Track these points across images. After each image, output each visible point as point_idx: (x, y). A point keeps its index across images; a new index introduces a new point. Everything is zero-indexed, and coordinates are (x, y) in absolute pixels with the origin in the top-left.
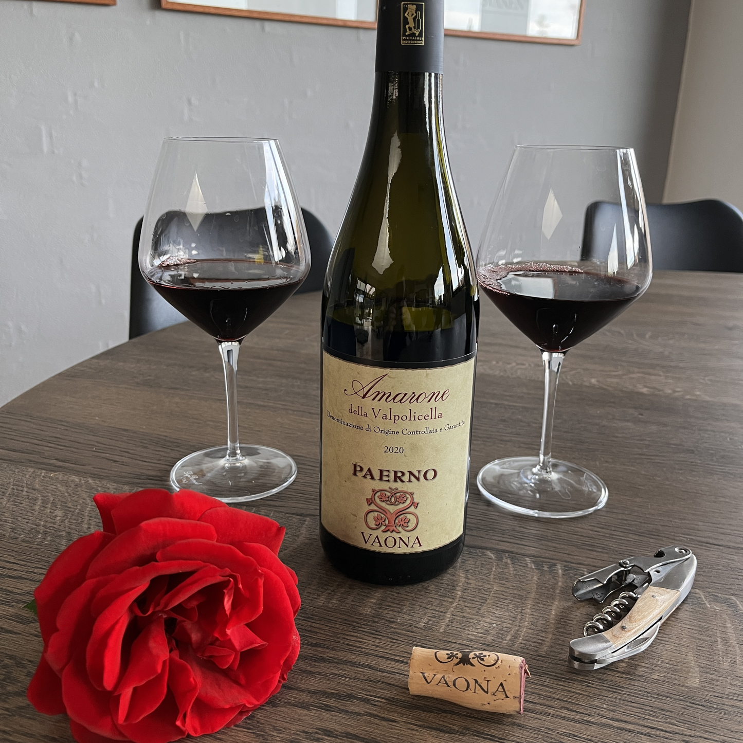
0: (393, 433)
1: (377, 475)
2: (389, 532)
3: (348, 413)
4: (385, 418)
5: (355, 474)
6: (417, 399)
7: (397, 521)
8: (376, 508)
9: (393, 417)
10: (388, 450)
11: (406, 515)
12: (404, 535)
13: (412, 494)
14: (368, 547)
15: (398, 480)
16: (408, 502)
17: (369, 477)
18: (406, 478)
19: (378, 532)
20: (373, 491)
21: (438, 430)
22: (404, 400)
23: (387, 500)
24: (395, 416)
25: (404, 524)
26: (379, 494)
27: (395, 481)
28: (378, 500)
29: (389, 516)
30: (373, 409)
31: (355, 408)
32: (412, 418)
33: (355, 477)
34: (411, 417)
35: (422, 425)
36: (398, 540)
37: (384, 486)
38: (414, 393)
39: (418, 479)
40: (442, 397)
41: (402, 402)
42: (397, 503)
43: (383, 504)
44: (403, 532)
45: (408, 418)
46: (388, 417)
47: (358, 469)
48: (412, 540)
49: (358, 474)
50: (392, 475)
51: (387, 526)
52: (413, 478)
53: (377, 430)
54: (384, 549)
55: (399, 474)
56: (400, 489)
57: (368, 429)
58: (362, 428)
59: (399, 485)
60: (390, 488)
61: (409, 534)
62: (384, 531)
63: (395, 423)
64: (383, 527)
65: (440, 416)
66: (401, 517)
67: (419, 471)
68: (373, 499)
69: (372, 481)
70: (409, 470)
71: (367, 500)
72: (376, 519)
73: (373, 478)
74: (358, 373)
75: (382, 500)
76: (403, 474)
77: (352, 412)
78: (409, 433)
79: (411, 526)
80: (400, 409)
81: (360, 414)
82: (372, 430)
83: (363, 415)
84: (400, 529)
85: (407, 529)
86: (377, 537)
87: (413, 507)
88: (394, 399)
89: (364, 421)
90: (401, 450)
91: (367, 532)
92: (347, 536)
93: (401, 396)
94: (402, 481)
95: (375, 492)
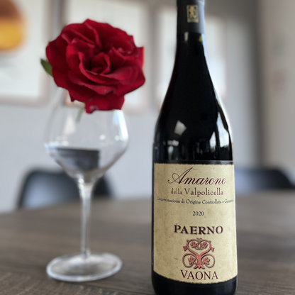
0: (198, 203)
1: (189, 231)
2: (198, 269)
3: (170, 194)
4: (192, 194)
5: (176, 231)
6: (210, 182)
7: (202, 261)
8: (189, 252)
10: (195, 213)
11: (208, 256)
12: (207, 270)
13: (210, 242)
14: (185, 280)
15: (202, 233)
16: (208, 247)
17: (184, 232)
18: (206, 231)
19: (192, 269)
20: (187, 241)
21: (222, 202)
22: (202, 182)
23: (195, 246)
24: (198, 192)
25: (206, 262)
26: (190, 243)
27: (200, 233)
28: (190, 247)
29: (197, 257)
30: (185, 189)
31: (175, 190)
33: (176, 233)
34: (207, 193)
35: (213, 198)
36: (204, 274)
37: (194, 237)
38: (207, 179)
39: (213, 232)
40: (222, 182)
42: (202, 248)
43: (194, 249)
44: (207, 268)
45: (205, 194)
46: (194, 193)
47: (178, 228)
48: (212, 274)
49: (178, 231)
50: (198, 229)
51: (196, 264)
52: (210, 232)
53: (188, 201)
54: (196, 281)
55: (202, 229)
57: (183, 202)
58: (179, 202)
59: (202, 236)
60: (197, 238)
61: (210, 270)
62: (195, 268)
63: (198, 196)
64: (194, 265)
65: (222, 194)
66: (204, 258)
67: (213, 227)
68: (187, 247)
69: (186, 235)
70: (208, 226)
71: (184, 247)
72: (190, 260)
73: (187, 233)
74: (176, 169)
75: (193, 246)
77: (173, 193)
78: (207, 203)
79: (211, 264)
80: (201, 188)
82: (185, 202)
83: (179, 193)
84: (204, 266)
85: (209, 266)
86: (191, 272)
87: (211, 251)
88: (197, 182)
89: (180, 197)
90: (202, 214)
91: (185, 269)
92: (172, 274)
93: (201, 180)
94: (204, 234)
95: (188, 241)
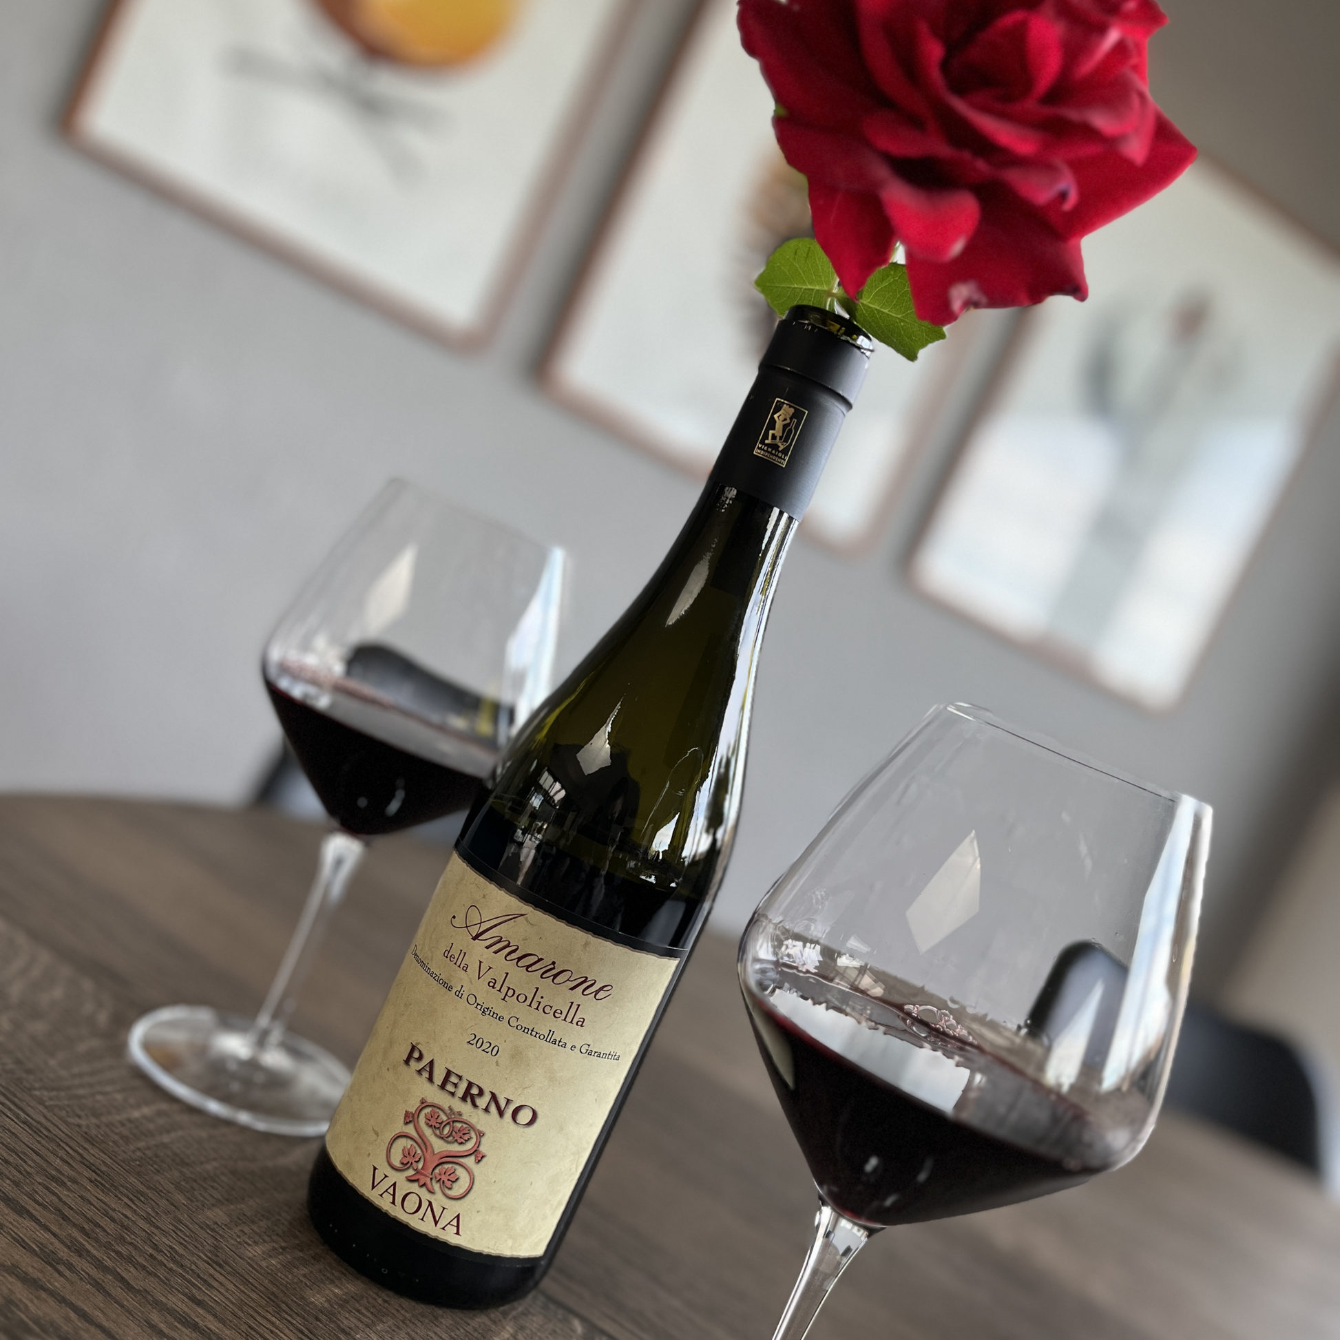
0: (495, 1016)
1: (439, 1077)
2: (416, 1185)
3: (441, 956)
4: (491, 984)
5: (407, 1062)
6: (555, 976)
7: (437, 1171)
8: (414, 1133)
9: (504, 990)
10: (476, 1041)
11: (456, 1167)
12: (438, 1200)
13: (481, 1135)
14: (373, 1196)
15: (469, 1100)
16: (469, 1145)
17: (426, 1075)
18: (482, 1102)
19: (400, 1178)
20: (423, 1101)
21: (569, 1046)
22: (534, 968)
23: (436, 1126)
24: (509, 988)
25: (446, 1181)
26: (428, 1110)
27: (464, 1099)
29: (428, 1156)
30: (480, 962)
31: (455, 952)
32: (534, 1005)
33: (405, 1067)
34: (534, 1001)
35: (545, 1024)
36: (425, 1205)
37: (443, 1100)
38: (554, 963)
39: (501, 1113)
40: (597, 992)
41: (529, 969)
42: (451, 1138)
44: (439, 1195)
45: (528, 1002)
46: (498, 986)
47: (416, 1055)
48: (448, 1216)
49: (412, 1063)
50: (463, 1086)
51: (417, 1172)
52: (493, 1108)
53: (472, 1000)
54: (396, 1212)
55: (474, 1091)
56: (465, 1117)
57: (459, 994)
58: (450, 988)
59: (466, 1109)
60: (450, 1108)
61: (447, 1203)
62: (410, 1180)
63: (504, 999)
64: (411, 1172)
65: (580, 1023)
66: (446, 1166)
67: (508, 1101)
68: (416, 1116)
69: (427, 1085)
70: (493, 1091)
71: (407, 1113)
72: (407, 1153)
73: (431, 1079)
74: (484, 897)
75: (430, 1123)
76: (481, 1093)
77: (447, 957)
78: (519, 1027)
79: (458, 1189)
80: (521, 980)
81: (458, 963)
82: (465, 996)
83: (462, 966)
84: (436, 1187)
85: (450, 1193)
86: (394, 1185)
87: (473, 1158)
88: (519, 959)
89: (459, 978)
90: (494, 1051)
91: (384, 1169)
92: (349, 1165)
93: (532, 959)
94: (475, 1105)
95: (424, 1104)
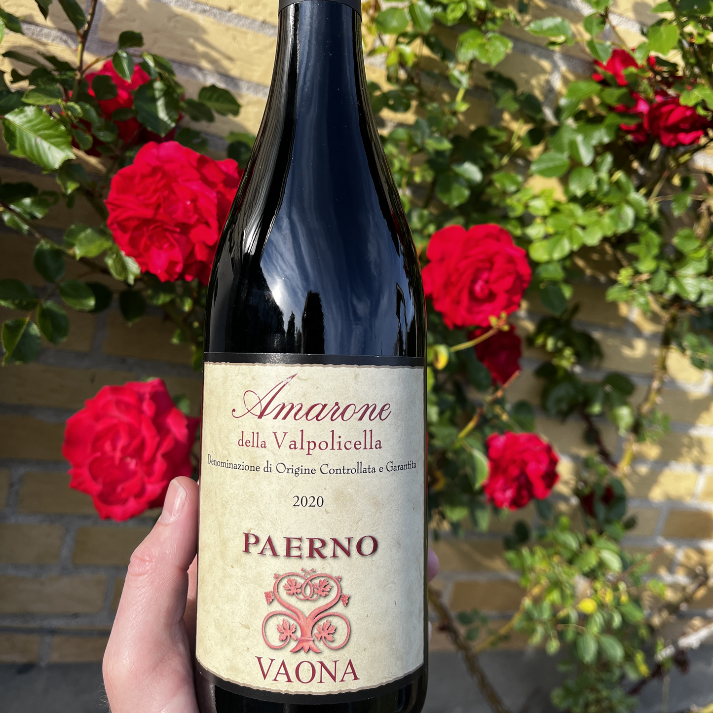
0: (307, 471)
1: (281, 549)
2: (302, 653)
3: (237, 447)
4: (293, 446)
5: (247, 550)
6: (343, 414)
7: (315, 631)
8: (281, 609)
9: (305, 446)
10: (300, 502)
11: (330, 619)
12: (327, 656)
13: (339, 580)
14: (268, 685)
15: (316, 555)
16: (333, 594)
17: (269, 552)
18: (328, 551)
19: (285, 655)
20: (276, 577)
21: (377, 469)
22: (322, 415)
23: (298, 592)
24: (309, 442)
25: (327, 636)
26: (285, 582)
27: (311, 556)
28: (283, 593)
29: (302, 621)
30: (275, 433)
31: (248, 437)
32: (336, 446)
33: (247, 556)
34: (334, 443)
35: (351, 459)
36: (318, 667)
37: (294, 566)
38: (337, 404)
39: (348, 553)
40: (380, 414)
41: (319, 418)
42: (315, 596)
43: (293, 601)
44: (327, 652)
45: (330, 446)
46: (299, 445)
47: (252, 540)
48: (342, 667)
49: (252, 549)
50: (306, 545)
51: (300, 641)
52: (339, 551)
53: (281, 468)
54: (295, 688)
55: (318, 545)
56: (319, 572)
57: (268, 470)
58: (257, 469)
59: (317, 564)
60: (303, 570)
61: (336, 655)
62: (295, 651)
63: (309, 454)
65: (378, 446)
66: (321, 623)
67: (349, 540)
68: (276, 593)
69: (273, 560)
70: (333, 537)
71: (267, 595)
72: (282, 629)
73: (275, 554)
74: (253, 379)
75: (291, 592)
77: (242, 445)
78: (332, 471)
79: (340, 638)
80: (316, 430)
81: (255, 445)
82: (274, 468)
83: (259, 445)
84: (321, 645)
85: (334, 645)
86: (283, 664)
87: (341, 603)
88: (307, 414)
89: (261, 457)
90: (319, 502)
91: (267, 654)
92: (234, 668)
93: (317, 409)
94: (323, 557)
95: (278, 578)
